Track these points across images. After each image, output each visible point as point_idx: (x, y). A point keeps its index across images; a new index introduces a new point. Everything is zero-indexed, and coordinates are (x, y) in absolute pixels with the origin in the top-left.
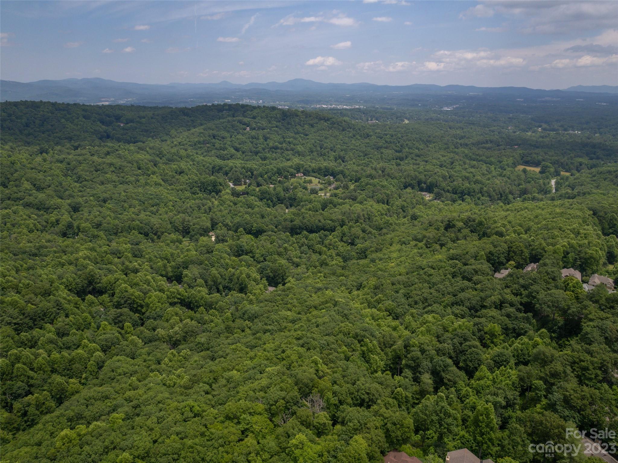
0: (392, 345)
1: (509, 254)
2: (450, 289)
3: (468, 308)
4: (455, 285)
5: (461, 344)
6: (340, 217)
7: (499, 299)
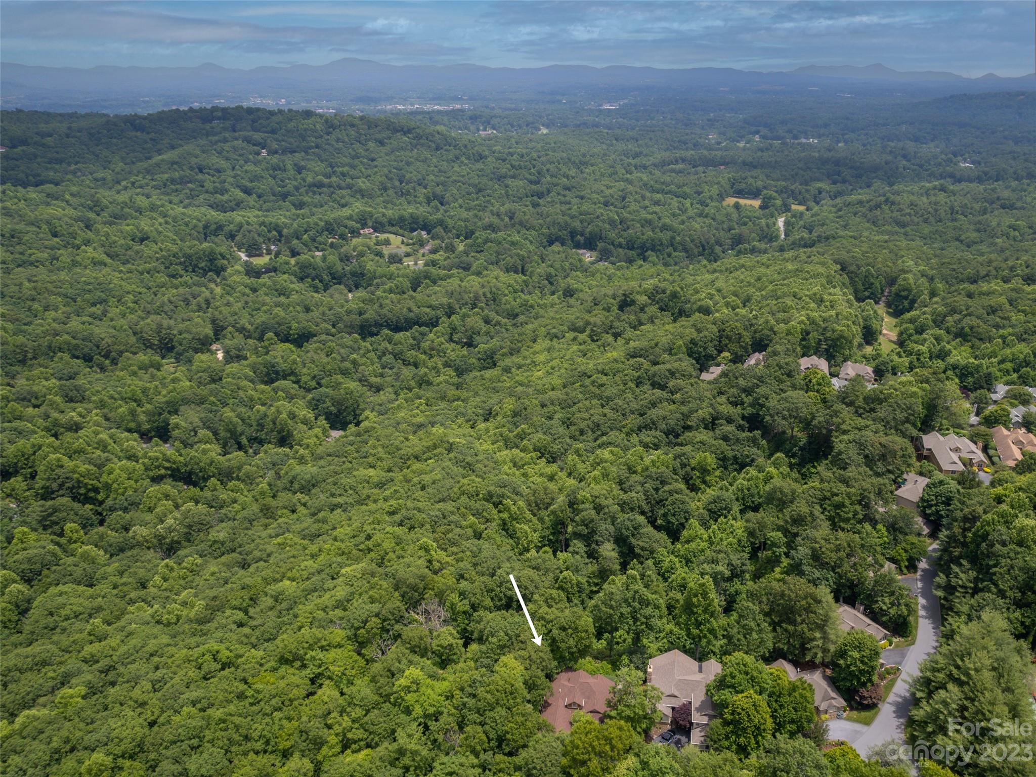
0: (549, 504)
1: (720, 342)
2: (634, 406)
3: (664, 433)
4: (642, 397)
5: (657, 490)
6: (445, 300)
7: (711, 414)
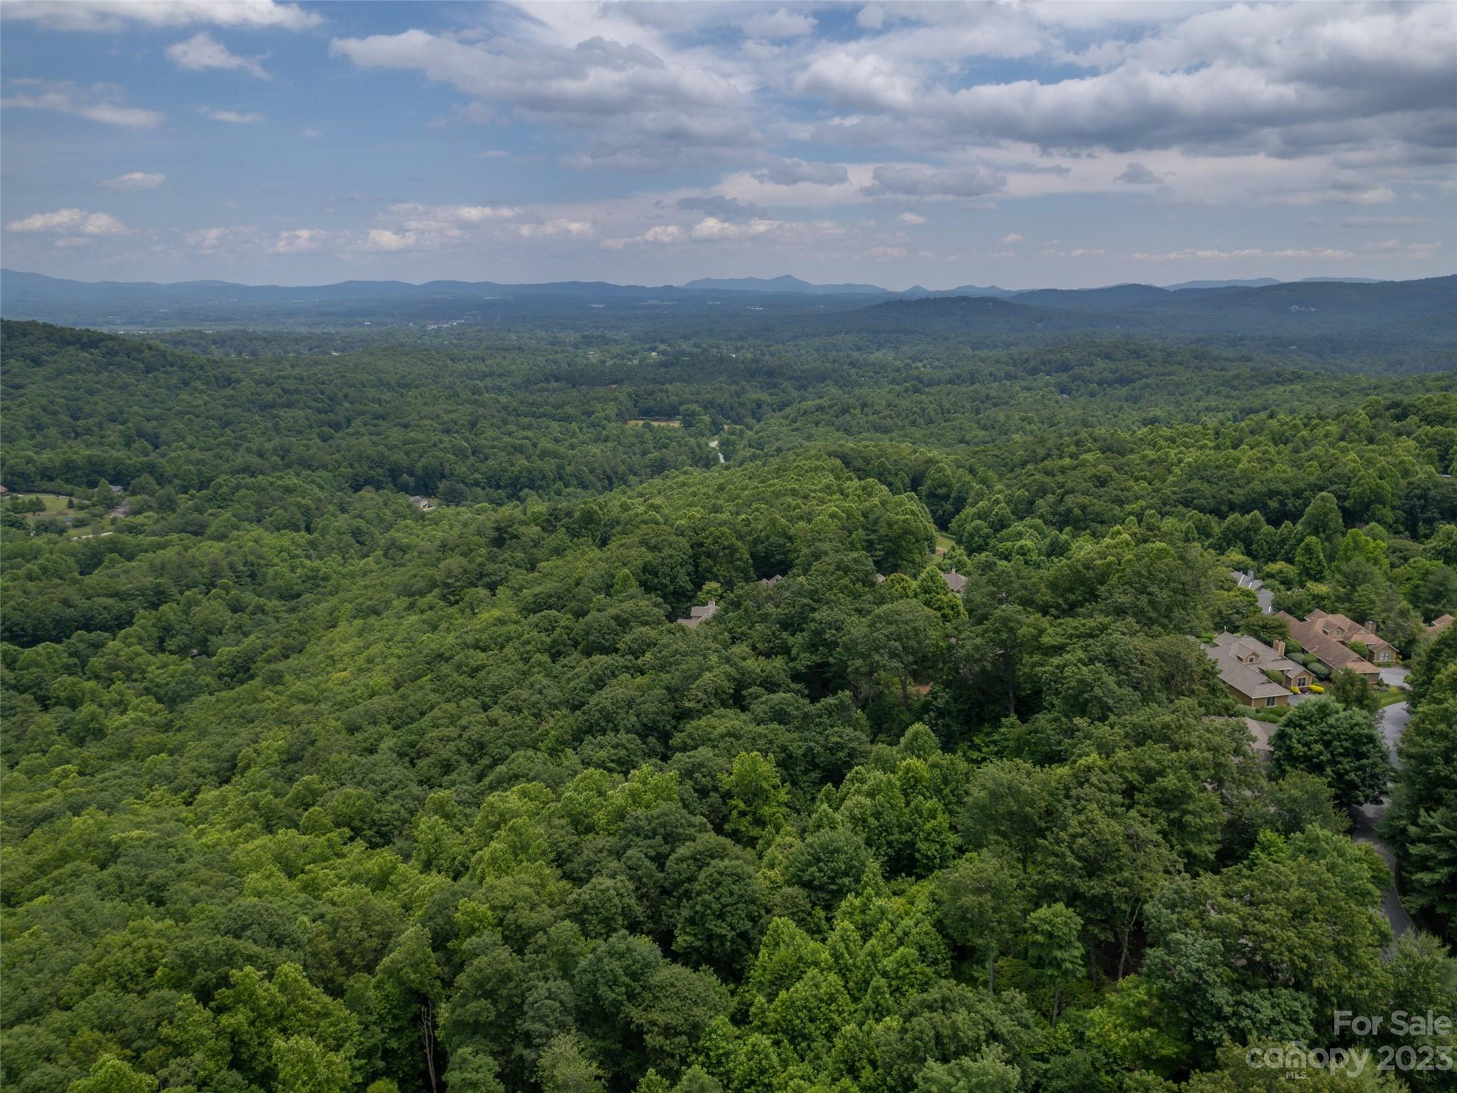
1: (696, 566)
2: (554, 693)
3: (638, 734)
4: (569, 675)
5: (660, 860)
6: (148, 581)
7: (730, 678)
